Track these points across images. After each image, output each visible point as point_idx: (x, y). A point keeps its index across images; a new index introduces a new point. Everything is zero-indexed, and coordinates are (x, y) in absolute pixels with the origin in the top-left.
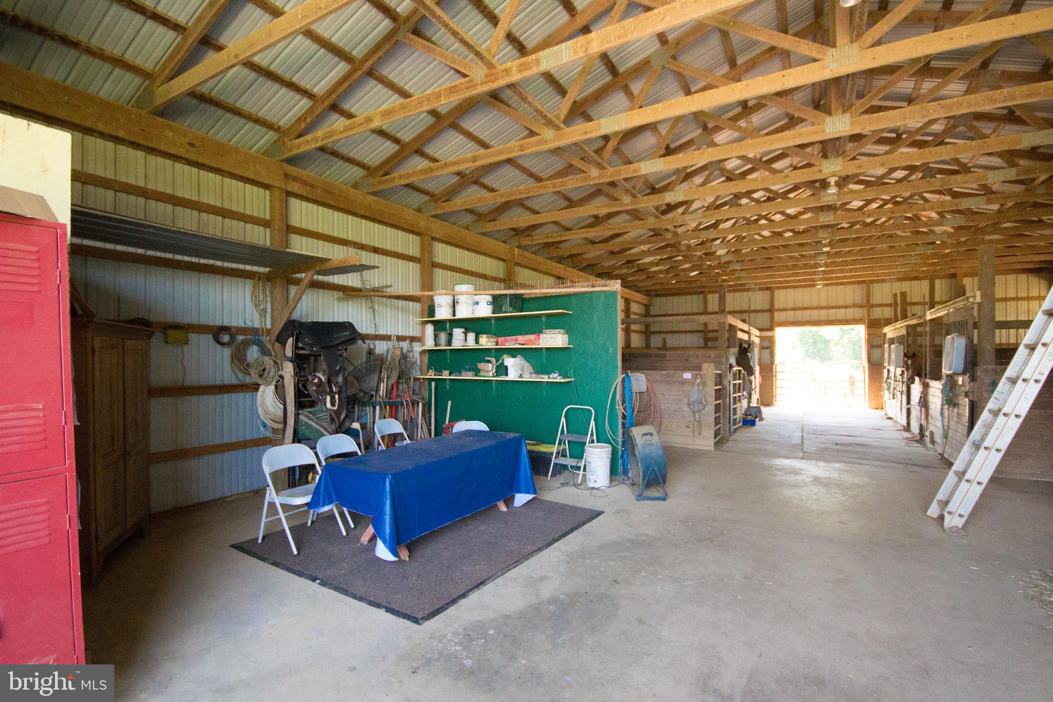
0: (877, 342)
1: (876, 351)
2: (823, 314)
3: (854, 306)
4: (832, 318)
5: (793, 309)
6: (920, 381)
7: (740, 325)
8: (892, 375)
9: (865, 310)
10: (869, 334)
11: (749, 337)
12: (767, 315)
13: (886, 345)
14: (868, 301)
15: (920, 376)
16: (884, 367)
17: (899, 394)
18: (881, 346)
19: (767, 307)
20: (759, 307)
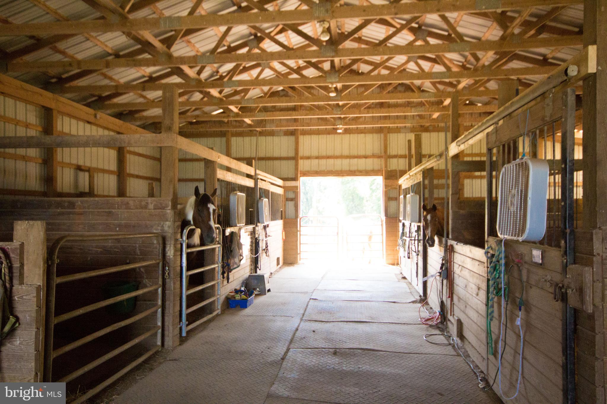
0: (393, 194)
1: (393, 204)
2: (345, 164)
3: (374, 156)
4: (353, 168)
5: (317, 158)
6: (440, 242)
7: (224, 160)
8: (407, 230)
9: (383, 160)
10: (386, 186)
11: (256, 184)
12: (292, 163)
13: (402, 197)
14: (386, 152)
15: (440, 235)
16: (400, 221)
17: (414, 254)
18: (396, 199)
19: (292, 154)
20: (284, 154)
